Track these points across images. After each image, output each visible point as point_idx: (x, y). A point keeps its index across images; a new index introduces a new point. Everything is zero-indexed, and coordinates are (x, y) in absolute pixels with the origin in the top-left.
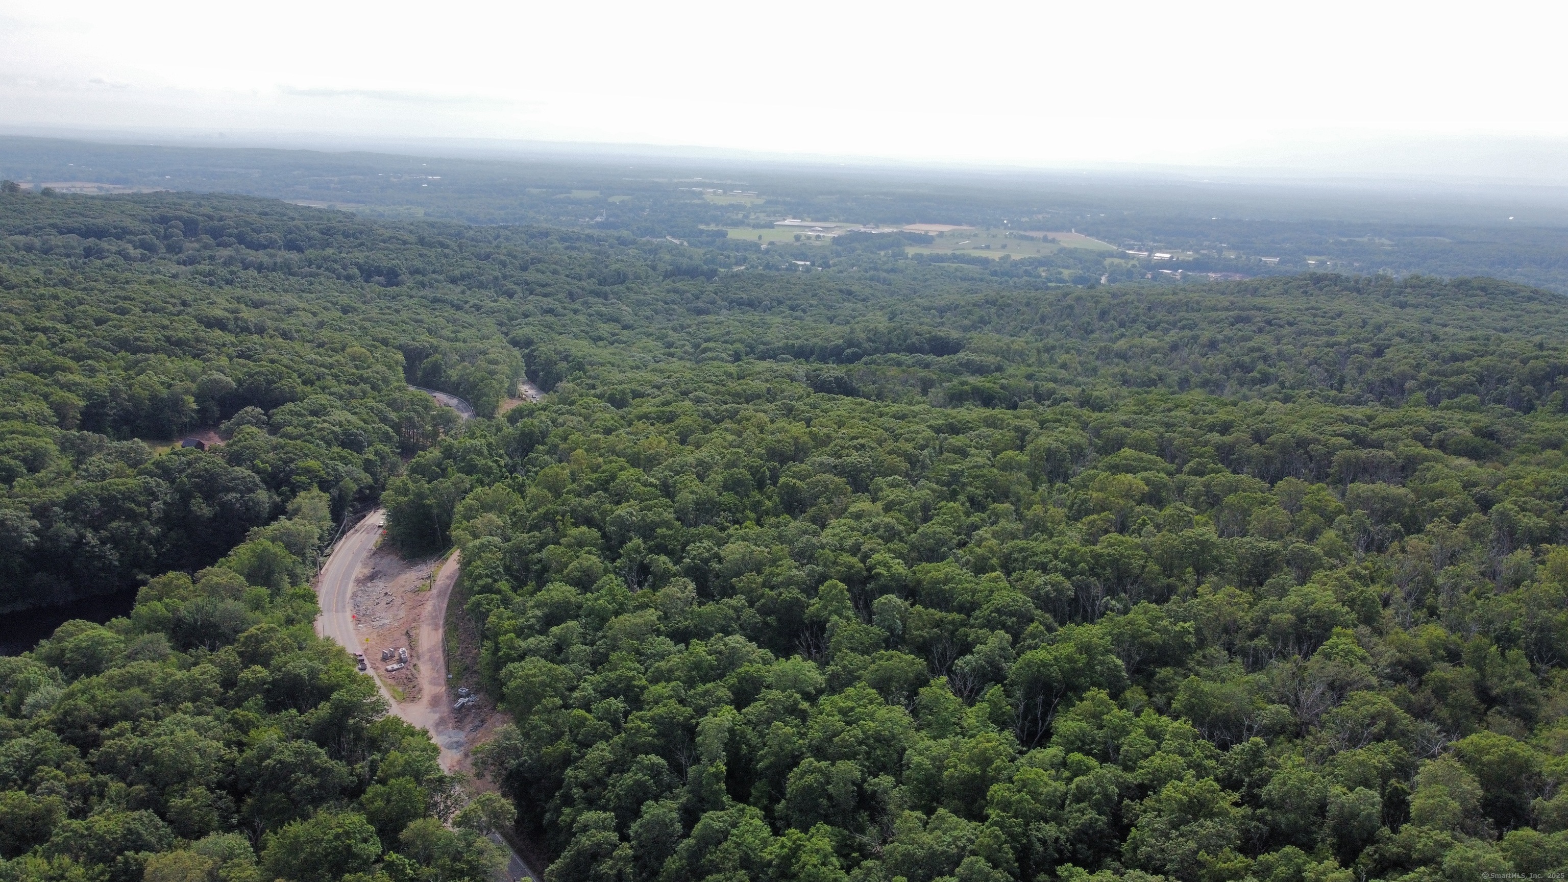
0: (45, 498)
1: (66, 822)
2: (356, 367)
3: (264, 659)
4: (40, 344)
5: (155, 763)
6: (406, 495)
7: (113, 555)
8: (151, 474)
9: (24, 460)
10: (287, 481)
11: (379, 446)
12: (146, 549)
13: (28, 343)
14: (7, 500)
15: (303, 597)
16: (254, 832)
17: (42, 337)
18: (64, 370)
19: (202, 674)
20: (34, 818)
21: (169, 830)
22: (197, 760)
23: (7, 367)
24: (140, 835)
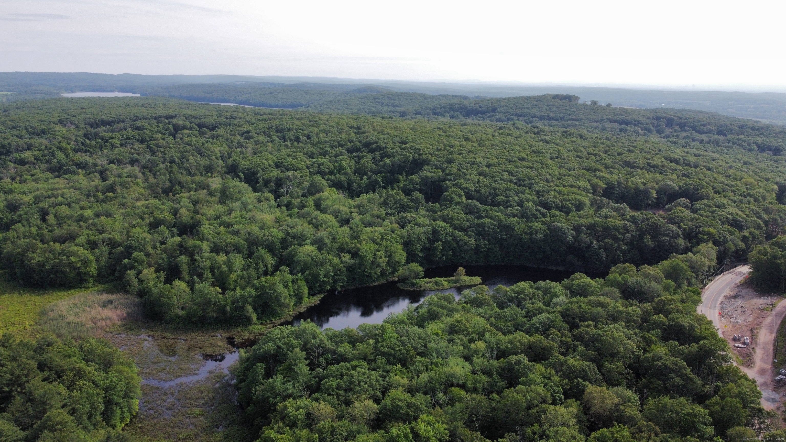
0: (580, 222)
1: (557, 354)
2: (747, 189)
3: (667, 313)
4: (592, 160)
5: (602, 344)
6: (765, 256)
7: (603, 255)
8: (628, 221)
9: (575, 206)
10: (696, 237)
11: (753, 230)
12: (619, 256)
13: (587, 159)
14: (564, 221)
15: (694, 292)
16: (642, 396)
17: (593, 157)
18: (600, 171)
19: (633, 311)
20: (544, 349)
21: (601, 377)
22: (622, 350)
23: (577, 167)
24: (587, 373)
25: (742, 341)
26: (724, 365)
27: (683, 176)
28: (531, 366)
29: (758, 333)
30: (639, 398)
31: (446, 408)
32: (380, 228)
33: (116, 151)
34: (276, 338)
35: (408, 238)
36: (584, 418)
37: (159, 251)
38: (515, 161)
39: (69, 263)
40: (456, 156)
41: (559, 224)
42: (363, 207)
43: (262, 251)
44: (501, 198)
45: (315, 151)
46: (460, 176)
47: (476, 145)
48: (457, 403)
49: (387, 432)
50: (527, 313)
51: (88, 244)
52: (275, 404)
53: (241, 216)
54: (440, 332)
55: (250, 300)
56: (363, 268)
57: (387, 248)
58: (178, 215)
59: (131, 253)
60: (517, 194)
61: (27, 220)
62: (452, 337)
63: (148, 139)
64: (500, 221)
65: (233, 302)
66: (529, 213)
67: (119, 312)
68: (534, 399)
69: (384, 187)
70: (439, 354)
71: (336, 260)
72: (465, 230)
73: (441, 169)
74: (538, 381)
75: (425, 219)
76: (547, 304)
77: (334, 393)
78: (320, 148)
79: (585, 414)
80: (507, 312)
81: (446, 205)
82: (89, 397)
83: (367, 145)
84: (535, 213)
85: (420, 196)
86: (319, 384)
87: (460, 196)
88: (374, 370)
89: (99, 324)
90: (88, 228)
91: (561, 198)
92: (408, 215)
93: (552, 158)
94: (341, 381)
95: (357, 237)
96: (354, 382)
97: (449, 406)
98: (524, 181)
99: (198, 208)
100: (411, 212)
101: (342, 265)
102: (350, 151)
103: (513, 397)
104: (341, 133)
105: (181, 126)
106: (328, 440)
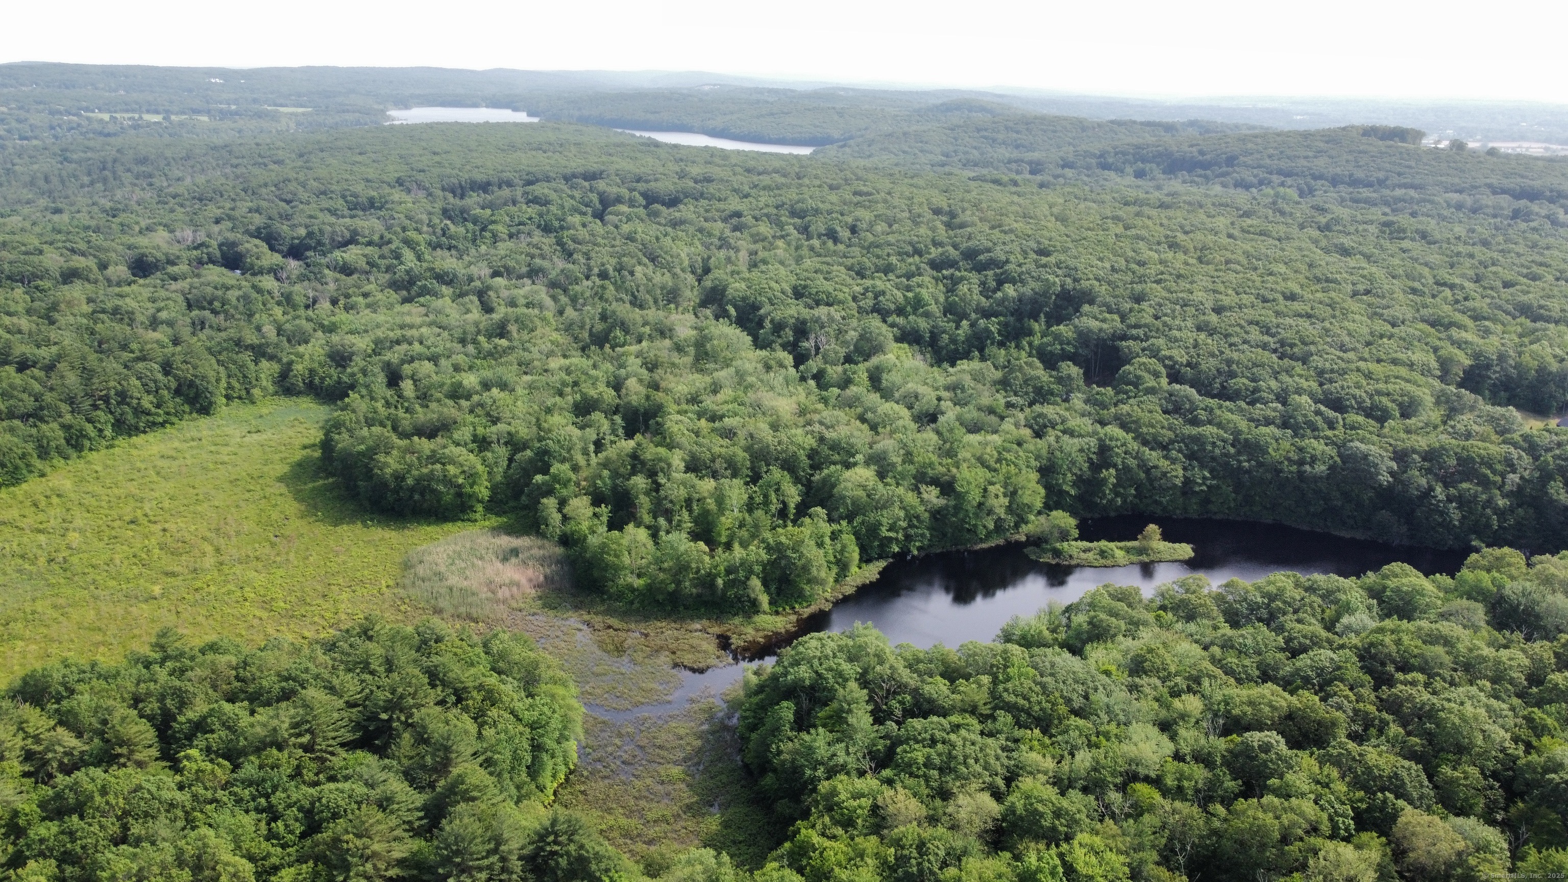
0: (1408, 444)
1: (1344, 740)
4: (1445, 299)
5: (1438, 726)
7: (1455, 514)
8: (1515, 445)
9: (1400, 405)
12: (1489, 518)
13: (1434, 296)
14: (1375, 438)
16: (1517, 838)
17: (1448, 292)
18: (1460, 327)
19: (1510, 659)
20: (1319, 723)
21: (1432, 794)
22: (1479, 741)
23: (1409, 316)
24: (1404, 784)
28: (1291, 758)
30: (1510, 843)
31: (1125, 824)
32: (995, 437)
33: (502, 249)
34: (814, 658)
35: (1049, 460)
36: (1393, 870)
37: (594, 462)
38: (1275, 300)
39: (445, 476)
40: (1150, 286)
41: (1363, 447)
42: (963, 390)
43: (777, 473)
44: (1241, 382)
45: (868, 264)
46: (1158, 330)
47: (1194, 261)
48: (1146, 815)
49: (1017, 857)
50: (1288, 641)
51: (473, 442)
52: (814, 781)
53: (735, 400)
54: (1113, 668)
55: (757, 568)
56: (961, 516)
57: (1009, 478)
58: (624, 391)
59: (548, 465)
60: (1276, 375)
61: (367, 387)
62: (1137, 680)
64: (1237, 433)
65: (728, 571)
66: (1300, 419)
67: (530, 572)
68: (1293, 824)
69: (1001, 344)
70: (1112, 716)
71: (911, 498)
72: (1165, 447)
73: (1118, 312)
74: (1305, 788)
75: (1084, 419)
76: (1329, 626)
77: (921, 773)
78: (878, 257)
79: (1396, 862)
80: (1248, 635)
81: (1126, 393)
82: (510, 739)
83: (970, 255)
84: (1312, 417)
85: (1074, 370)
86: (891, 752)
87: (1156, 375)
88: (991, 735)
89: (500, 594)
90: (471, 411)
91: (1371, 388)
92: (1050, 411)
93: (1355, 294)
94: (933, 752)
95: (951, 453)
96: (956, 757)
97: (1131, 821)
98: (1292, 346)
99: (656, 377)
100: (1055, 403)
101: (923, 508)
102: (936, 265)
103: (1254, 817)
104: (917, 224)
105: (613, 196)
106: (913, 861)
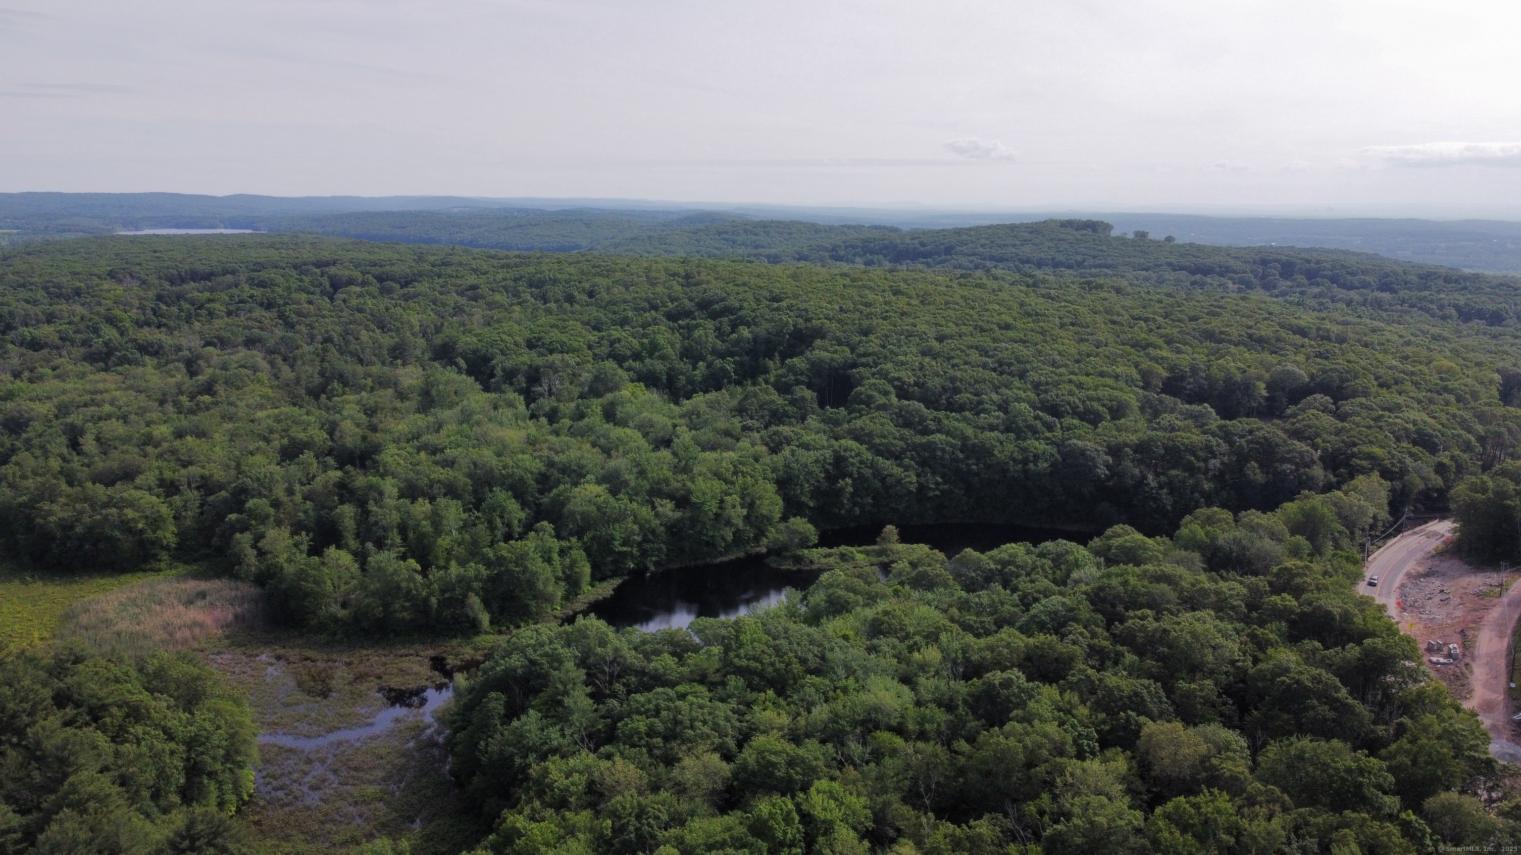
0: (1120, 439)
1: (1082, 667)
2: (1441, 379)
3: (1297, 592)
4: (1141, 328)
5: (1169, 648)
6: (1483, 494)
7: (1167, 500)
8: (1214, 434)
9: (1110, 409)
10: (1347, 465)
11: (1457, 453)
12: (1197, 501)
13: (1131, 327)
14: (1090, 436)
15: (1347, 559)
16: (1254, 741)
17: (1142, 324)
18: (1156, 347)
19: (1230, 590)
20: (1056, 658)
21: (1171, 709)
22: (1210, 658)
23: (1111, 340)
24: (1145, 701)
25: (1445, 651)
26: (1413, 687)
27: (1316, 356)
28: (1032, 690)
29: (1476, 636)
30: (1249, 740)
31: (865, 769)
32: (731, 454)
33: (218, 323)
34: (527, 646)
35: (785, 472)
36: (1139, 785)
37: (298, 498)
38: (991, 330)
39: (122, 522)
40: (876, 322)
41: (1080, 443)
42: (698, 415)
43: (501, 496)
44: (965, 397)
45: (604, 319)
46: (886, 357)
47: (917, 302)
48: (887, 758)
49: (749, 812)
50: (1022, 599)
51: (160, 486)
52: (525, 768)
53: (459, 433)
54: (851, 633)
55: (476, 585)
56: (698, 528)
57: (746, 489)
58: (337, 433)
59: (243, 502)
60: (996, 389)
61: (42, 447)
62: (875, 641)
63: (281, 302)
64: (965, 438)
65: (443, 591)
66: (1021, 424)
67: (218, 613)
68: (1040, 746)
69: (739, 383)
70: (850, 672)
71: (645, 512)
72: (897, 457)
73: (848, 345)
74: (1048, 715)
75: (818, 436)
76: (1061, 582)
77: (643, 742)
78: (615, 313)
79: (1142, 777)
80: (984, 597)
81: (859, 411)
82: (156, 756)
83: (705, 305)
84: (1032, 422)
85: (808, 394)
86: (613, 728)
87: (886, 393)
88: (721, 700)
89: (178, 635)
90: (160, 456)
91: (1083, 394)
92: (785, 430)
93: (1062, 326)
94: (657, 720)
95: (686, 470)
96: (681, 722)
97: (872, 765)
98: (1010, 365)
99: (375, 420)
100: (790, 424)
101: (658, 522)
102: (672, 317)
103: (998, 744)
104: (654, 285)
105: (344, 279)
106: (631, 828)
